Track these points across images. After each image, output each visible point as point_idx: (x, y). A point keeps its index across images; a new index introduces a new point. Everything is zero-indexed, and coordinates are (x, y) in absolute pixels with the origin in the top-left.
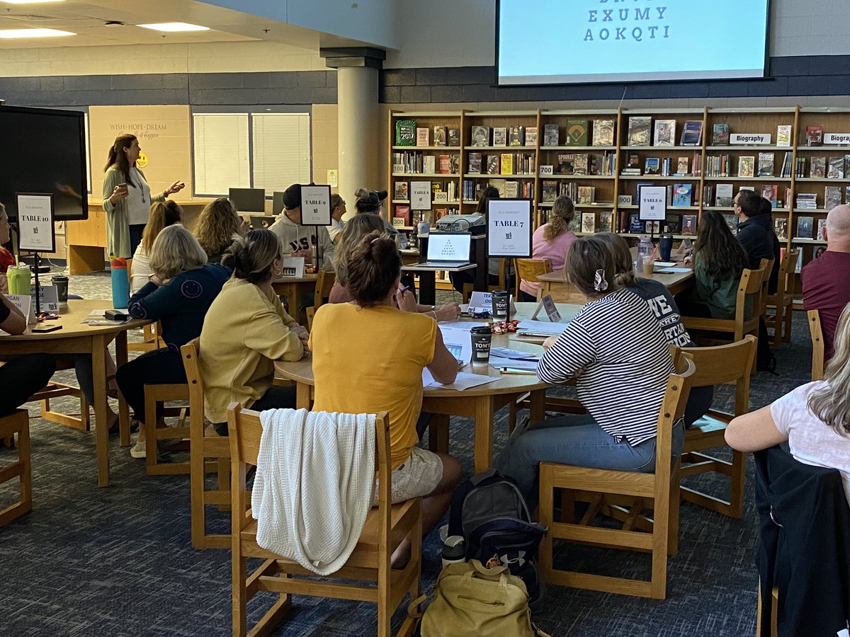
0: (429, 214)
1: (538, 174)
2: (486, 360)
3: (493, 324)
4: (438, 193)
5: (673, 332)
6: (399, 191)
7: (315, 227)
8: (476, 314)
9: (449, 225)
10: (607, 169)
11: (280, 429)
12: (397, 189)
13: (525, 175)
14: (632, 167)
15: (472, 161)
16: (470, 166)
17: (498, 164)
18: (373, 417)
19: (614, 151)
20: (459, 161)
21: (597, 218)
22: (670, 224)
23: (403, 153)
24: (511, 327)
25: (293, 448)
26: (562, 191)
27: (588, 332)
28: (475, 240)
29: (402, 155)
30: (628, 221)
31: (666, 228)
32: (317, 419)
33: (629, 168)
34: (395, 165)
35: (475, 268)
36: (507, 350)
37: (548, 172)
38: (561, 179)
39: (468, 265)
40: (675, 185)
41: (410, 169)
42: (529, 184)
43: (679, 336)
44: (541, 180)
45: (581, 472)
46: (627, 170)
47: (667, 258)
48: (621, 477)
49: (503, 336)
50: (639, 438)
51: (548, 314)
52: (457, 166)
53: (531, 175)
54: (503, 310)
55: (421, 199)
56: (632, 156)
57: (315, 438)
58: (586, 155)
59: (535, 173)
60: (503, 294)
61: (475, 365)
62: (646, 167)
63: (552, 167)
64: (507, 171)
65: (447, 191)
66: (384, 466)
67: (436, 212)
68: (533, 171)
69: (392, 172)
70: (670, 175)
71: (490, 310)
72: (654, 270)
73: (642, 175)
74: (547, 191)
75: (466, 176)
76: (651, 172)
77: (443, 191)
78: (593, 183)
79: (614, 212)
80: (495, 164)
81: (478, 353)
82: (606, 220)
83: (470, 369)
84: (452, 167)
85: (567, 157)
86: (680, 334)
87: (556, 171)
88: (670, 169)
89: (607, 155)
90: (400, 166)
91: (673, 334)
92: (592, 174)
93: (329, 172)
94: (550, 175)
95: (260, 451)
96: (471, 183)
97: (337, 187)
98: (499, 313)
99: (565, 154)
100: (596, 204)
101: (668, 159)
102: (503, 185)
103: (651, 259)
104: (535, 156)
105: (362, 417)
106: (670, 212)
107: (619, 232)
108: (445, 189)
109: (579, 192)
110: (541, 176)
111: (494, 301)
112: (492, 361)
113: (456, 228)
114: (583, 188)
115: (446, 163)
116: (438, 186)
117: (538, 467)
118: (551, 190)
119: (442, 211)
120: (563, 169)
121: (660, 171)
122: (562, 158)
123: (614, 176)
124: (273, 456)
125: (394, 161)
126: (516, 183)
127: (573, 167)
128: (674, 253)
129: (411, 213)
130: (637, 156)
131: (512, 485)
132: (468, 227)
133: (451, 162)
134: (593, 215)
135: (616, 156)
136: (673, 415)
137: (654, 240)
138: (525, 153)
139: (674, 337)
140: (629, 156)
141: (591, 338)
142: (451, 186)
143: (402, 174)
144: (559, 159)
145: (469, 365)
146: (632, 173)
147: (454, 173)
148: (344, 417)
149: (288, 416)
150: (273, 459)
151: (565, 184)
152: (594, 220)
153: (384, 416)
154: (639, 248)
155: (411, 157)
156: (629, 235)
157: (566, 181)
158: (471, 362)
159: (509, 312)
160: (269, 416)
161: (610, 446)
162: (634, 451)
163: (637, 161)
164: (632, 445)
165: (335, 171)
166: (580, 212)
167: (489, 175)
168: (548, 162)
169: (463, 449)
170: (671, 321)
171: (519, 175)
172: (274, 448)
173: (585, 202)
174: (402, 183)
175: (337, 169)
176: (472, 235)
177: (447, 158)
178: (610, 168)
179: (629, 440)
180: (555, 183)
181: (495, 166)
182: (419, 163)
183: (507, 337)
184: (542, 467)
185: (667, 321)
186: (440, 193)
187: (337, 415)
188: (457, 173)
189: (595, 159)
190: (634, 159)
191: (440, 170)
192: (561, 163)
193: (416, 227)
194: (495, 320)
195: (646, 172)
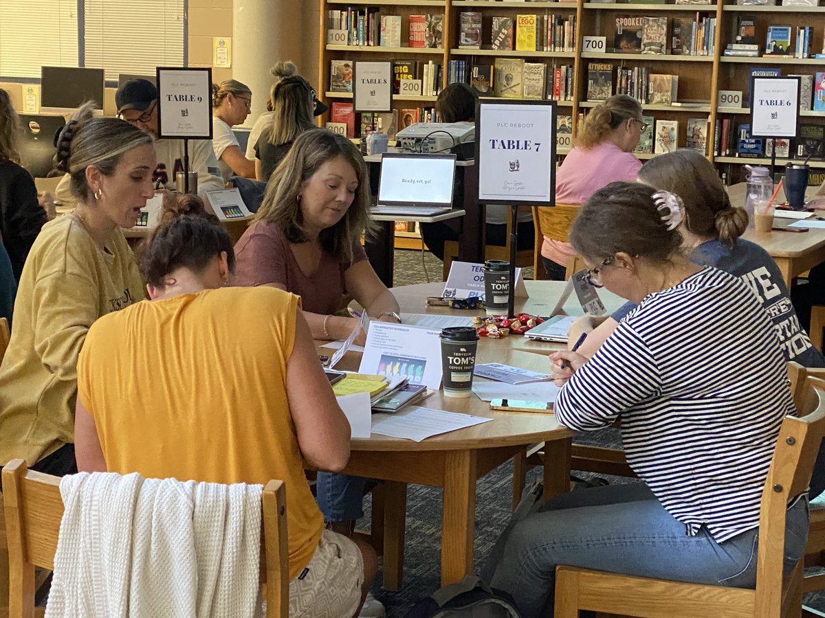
0: (390, 117)
1: (581, 51)
2: (466, 386)
3: (484, 320)
4: (406, 80)
5: (784, 331)
6: (338, 77)
7: (183, 141)
8: (456, 302)
9: (418, 140)
10: (700, 44)
11: (94, 508)
12: (334, 72)
13: (558, 52)
14: (746, 41)
15: (465, 27)
16: (463, 34)
17: (511, 31)
18: (256, 490)
19: (712, 14)
20: (443, 26)
21: (682, 130)
22: (808, 143)
23: (346, 10)
24: (516, 325)
25: (116, 542)
26: (622, 82)
27: (648, 346)
28: (463, 167)
29: (344, 13)
30: (735, 134)
31: (801, 148)
32: (158, 492)
33: (737, 42)
34: (331, 31)
35: (461, 218)
36: (506, 367)
37: (597, 48)
38: (620, 60)
39: (449, 211)
40: (819, 75)
41: (358, 38)
42: (564, 68)
43: (793, 336)
44: (585, 62)
45: (627, 584)
46: (735, 46)
47: (797, 203)
48: (696, 594)
49: (503, 341)
50: (731, 529)
51: (582, 304)
52: (437, 34)
53: (568, 52)
54: (503, 295)
55: (373, 93)
56: (744, 23)
57: (154, 525)
58: (663, 20)
59: (576, 49)
60: (504, 268)
61: (449, 394)
62: (769, 40)
63: (604, 39)
64: (527, 43)
65: (421, 78)
66: (276, 576)
67: (401, 114)
68: (572, 45)
69: (326, 42)
70: (809, 57)
71: (481, 294)
72: (773, 226)
73: (760, 56)
74: (596, 82)
75: (454, 52)
76: (777, 51)
77: (415, 78)
78: (675, 68)
79: (710, 119)
80: (506, 32)
81: (453, 374)
82: (696, 134)
83: (438, 403)
84: (430, 36)
85: (631, 23)
86: (796, 333)
87: (613, 45)
88: (810, 45)
89: (701, 21)
90: (340, 32)
91: (784, 333)
92: (673, 53)
93: (217, 40)
94: (601, 52)
95: (59, 546)
96: (463, 64)
97: (231, 68)
98: (497, 300)
99: (628, 17)
100: (679, 104)
101: (807, 28)
102: (519, 69)
103: (770, 206)
104: (575, 20)
105: (237, 490)
106: (805, 122)
107: (719, 155)
108: (418, 73)
109: (651, 84)
110: (586, 55)
111: (489, 280)
112: (479, 387)
113: (430, 145)
114: (658, 76)
115: (420, 29)
116: (405, 69)
117: (553, 574)
118: (601, 80)
119: (413, 113)
120: (623, 44)
121: (791, 50)
122: (622, 23)
123: (712, 56)
124: (81, 555)
125: (329, 24)
126: (541, 67)
127: (640, 40)
128: (810, 194)
129: (358, 116)
130: (751, 23)
131: (507, 606)
132: (452, 146)
133: (429, 27)
134: (675, 124)
135: (715, 22)
136: (787, 487)
137: (775, 171)
138: (559, 14)
139: (787, 339)
140: (739, 22)
141: (652, 356)
142: (429, 68)
143: (342, 46)
144: (618, 25)
145: (438, 394)
146: (744, 52)
147: (434, 46)
148: (206, 490)
149: (109, 486)
150: (81, 560)
151: (625, 68)
152: (675, 133)
153: (276, 488)
154: (749, 186)
155: (360, 18)
156: (736, 160)
157: (629, 64)
158: (441, 388)
159: (513, 300)
160: (75, 485)
161: (678, 540)
162: (719, 549)
163: (751, 32)
164: (718, 541)
165: (227, 40)
166: (652, 118)
167: (494, 51)
168: (598, 31)
169: (431, 535)
170: (779, 310)
171: (547, 52)
172: (83, 542)
173: (661, 102)
174: (343, 63)
175: (231, 36)
176: (458, 159)
177: (421, 21)
178: (705, 43)
179: (712, 532)
180: (609, 67)
181: (507, 36)
182: (373, 27)
183: (509, 343)
184: (560, 574)
185: (773, 310)
186: (408, 82)
187: (194, 485)
188: (439, 47)
189: (679, 26)
190: (747, 28)
191: (409, 41)
192: (620, 33)
193: (364, 140)
194: (490, 313)
195: (768, 51)
